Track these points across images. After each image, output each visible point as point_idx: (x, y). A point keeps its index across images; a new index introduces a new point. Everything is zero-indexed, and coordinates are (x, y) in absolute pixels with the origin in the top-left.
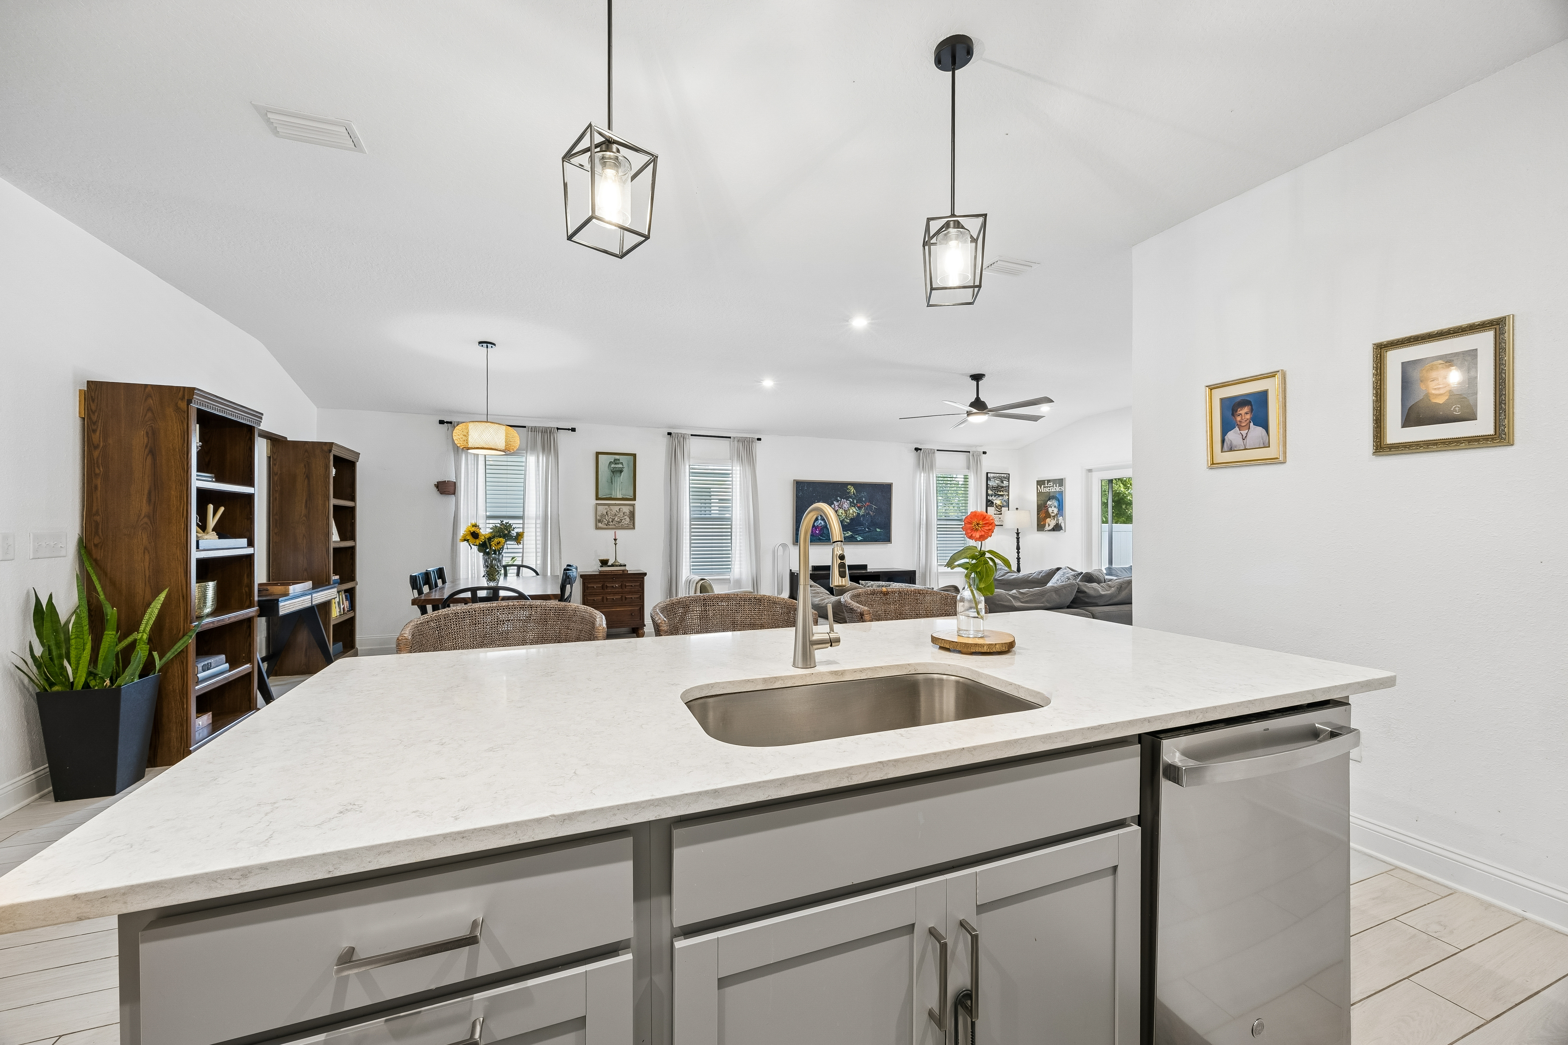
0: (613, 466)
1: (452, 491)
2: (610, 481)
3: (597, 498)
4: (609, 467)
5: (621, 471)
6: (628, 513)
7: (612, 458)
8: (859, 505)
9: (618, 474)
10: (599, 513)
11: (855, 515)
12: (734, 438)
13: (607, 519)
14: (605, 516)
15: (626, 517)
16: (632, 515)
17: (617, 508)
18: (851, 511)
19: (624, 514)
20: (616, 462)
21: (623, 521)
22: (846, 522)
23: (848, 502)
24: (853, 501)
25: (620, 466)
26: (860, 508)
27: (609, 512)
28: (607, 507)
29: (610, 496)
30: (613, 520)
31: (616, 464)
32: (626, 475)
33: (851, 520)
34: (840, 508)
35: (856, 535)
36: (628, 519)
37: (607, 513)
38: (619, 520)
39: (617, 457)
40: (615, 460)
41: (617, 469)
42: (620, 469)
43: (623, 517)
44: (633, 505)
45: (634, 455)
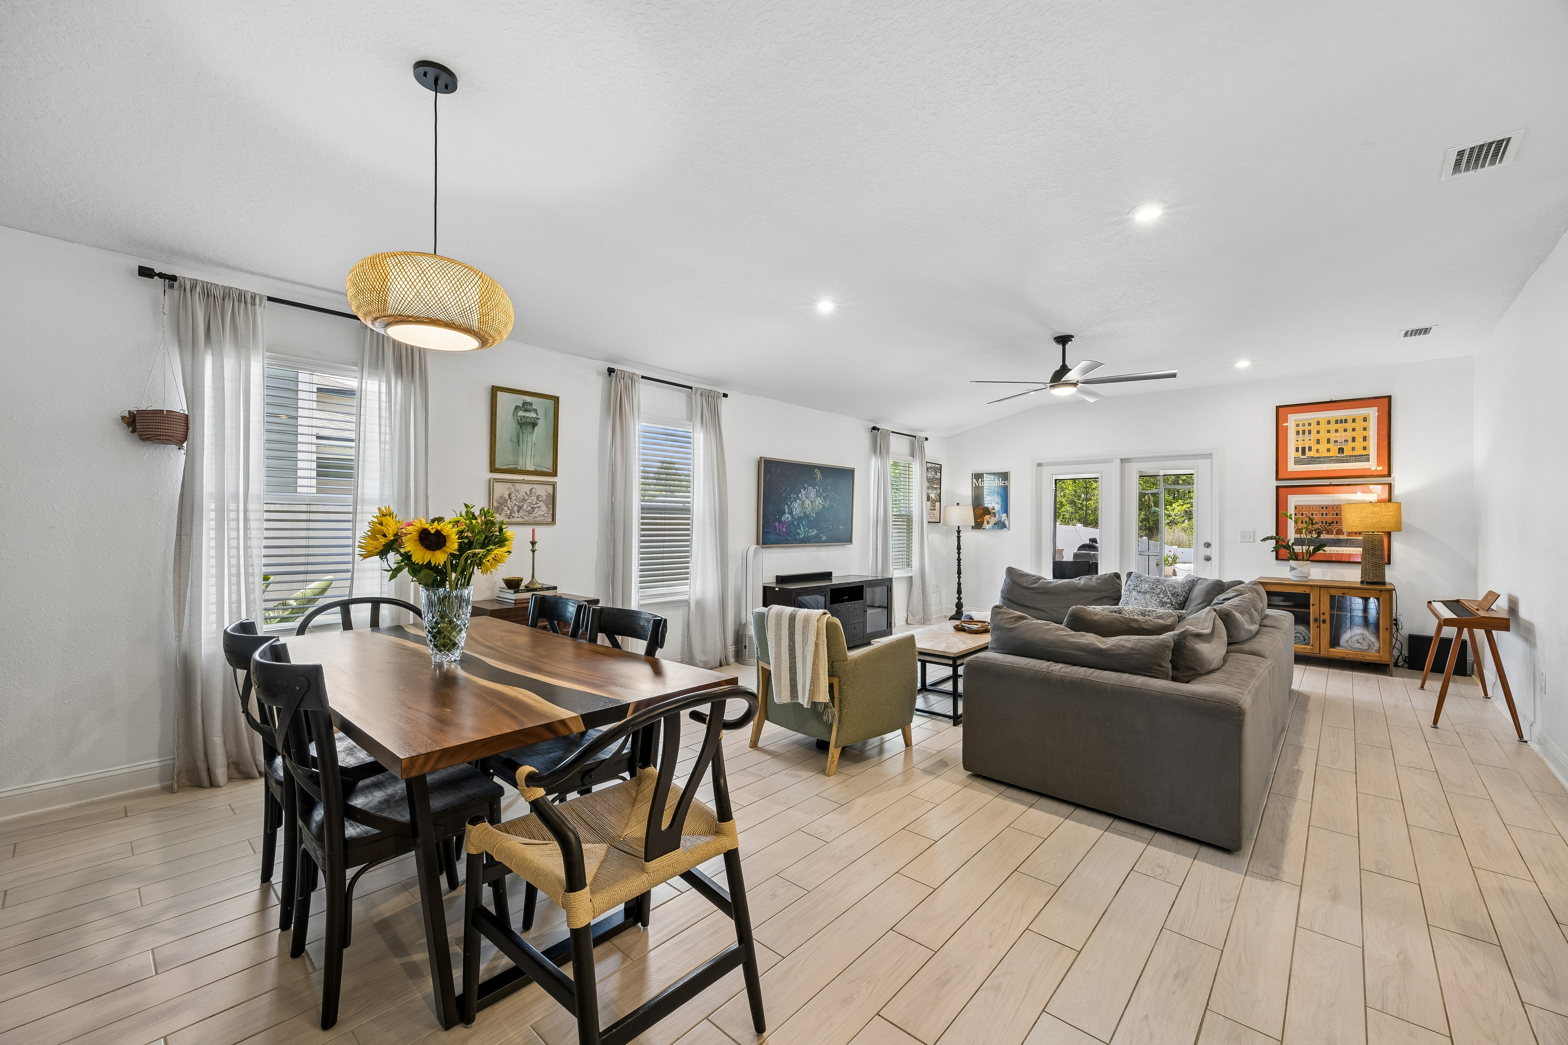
0: (521, 413)
1: (180, 434)
2: (515, 440)
3: (493, 469)
4: (514, 416)
5: (534, 425)
6: (544, 497)
7: (520, 399)
8: (824, 495)
9: (529, 429)
10: (496, 495)
11: (820, 507)
12: (697, 389)
13: (509, 506)
14: (507, 501)
15: (541, 504)
16: (552, 500)
17: (526, 488)
18: (817, 502)
19: (538, 498)
20: (526, 406)
21: (536, 511)
22: (812, 517)
23: (815, 490)
24: (819, 489)
25: (533, 415)
26: (825, 498)
27: (513, 495)
28: (510, 485)
29: (514, 466)
30: (520, 508)
31: (526, 411)
32: (542, 430)
33: (817, 513)
34: (807, 499)
35: (821, 533)
36: (544, 508)
37: (509, 495)
38: (529, 508)
39: (528, 399)
40: (525, 403)
41: (528, 420)
42: (533, 420)
43: (537, 503)
44: (554, 485)
45: (556, 400)
